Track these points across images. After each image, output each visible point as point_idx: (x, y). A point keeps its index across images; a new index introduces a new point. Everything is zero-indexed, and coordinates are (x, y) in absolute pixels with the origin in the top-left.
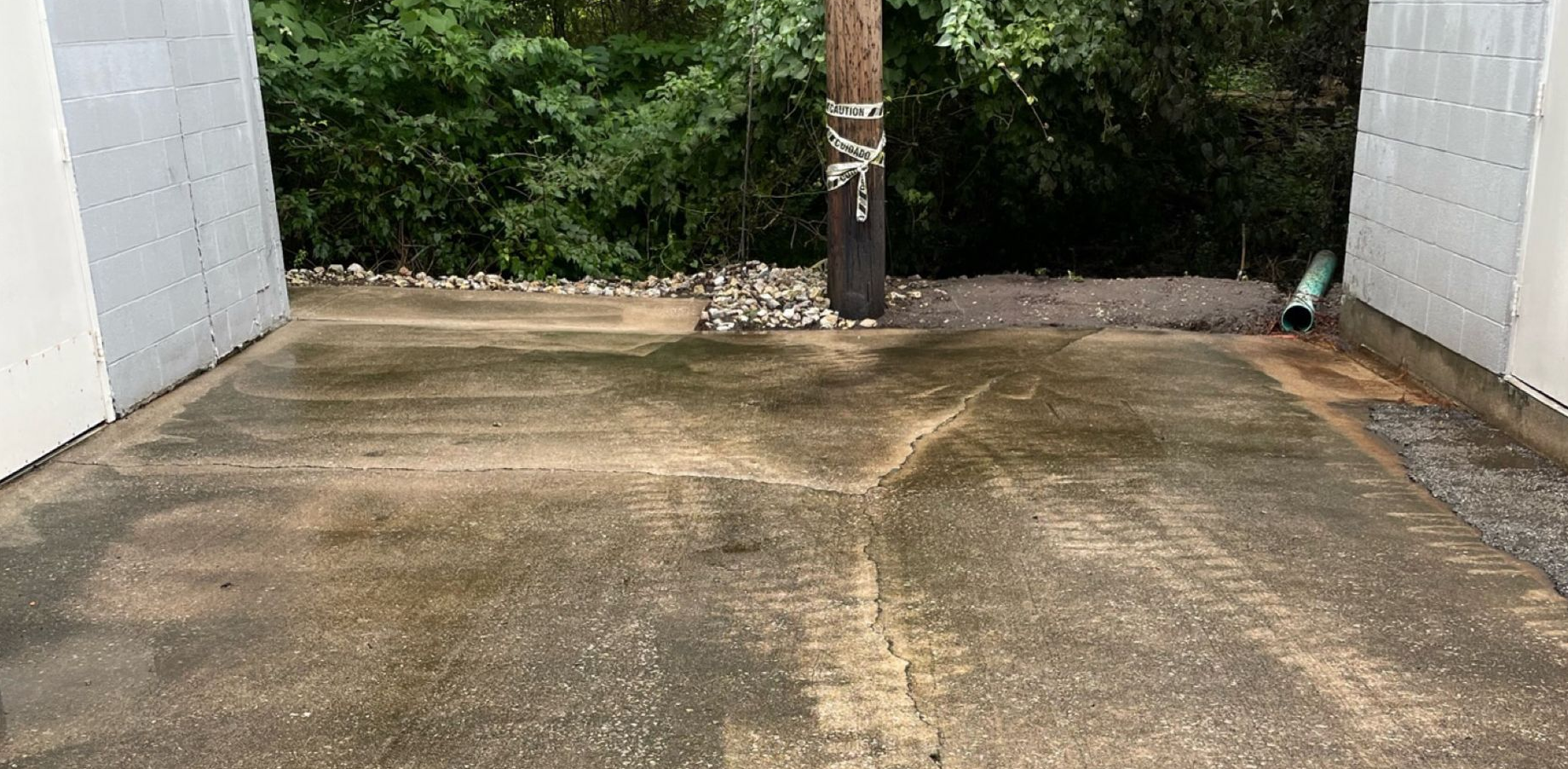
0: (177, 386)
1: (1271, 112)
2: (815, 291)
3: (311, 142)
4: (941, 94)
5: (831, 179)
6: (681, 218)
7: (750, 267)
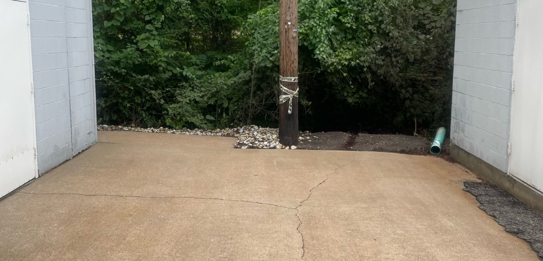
0: (59, 165)
1: (420, 81)
2: (275, 136)
3: (106, 83)
4: (315, 72)
5: (281, 100)
6: (227, 109)
7: (252, 127)
